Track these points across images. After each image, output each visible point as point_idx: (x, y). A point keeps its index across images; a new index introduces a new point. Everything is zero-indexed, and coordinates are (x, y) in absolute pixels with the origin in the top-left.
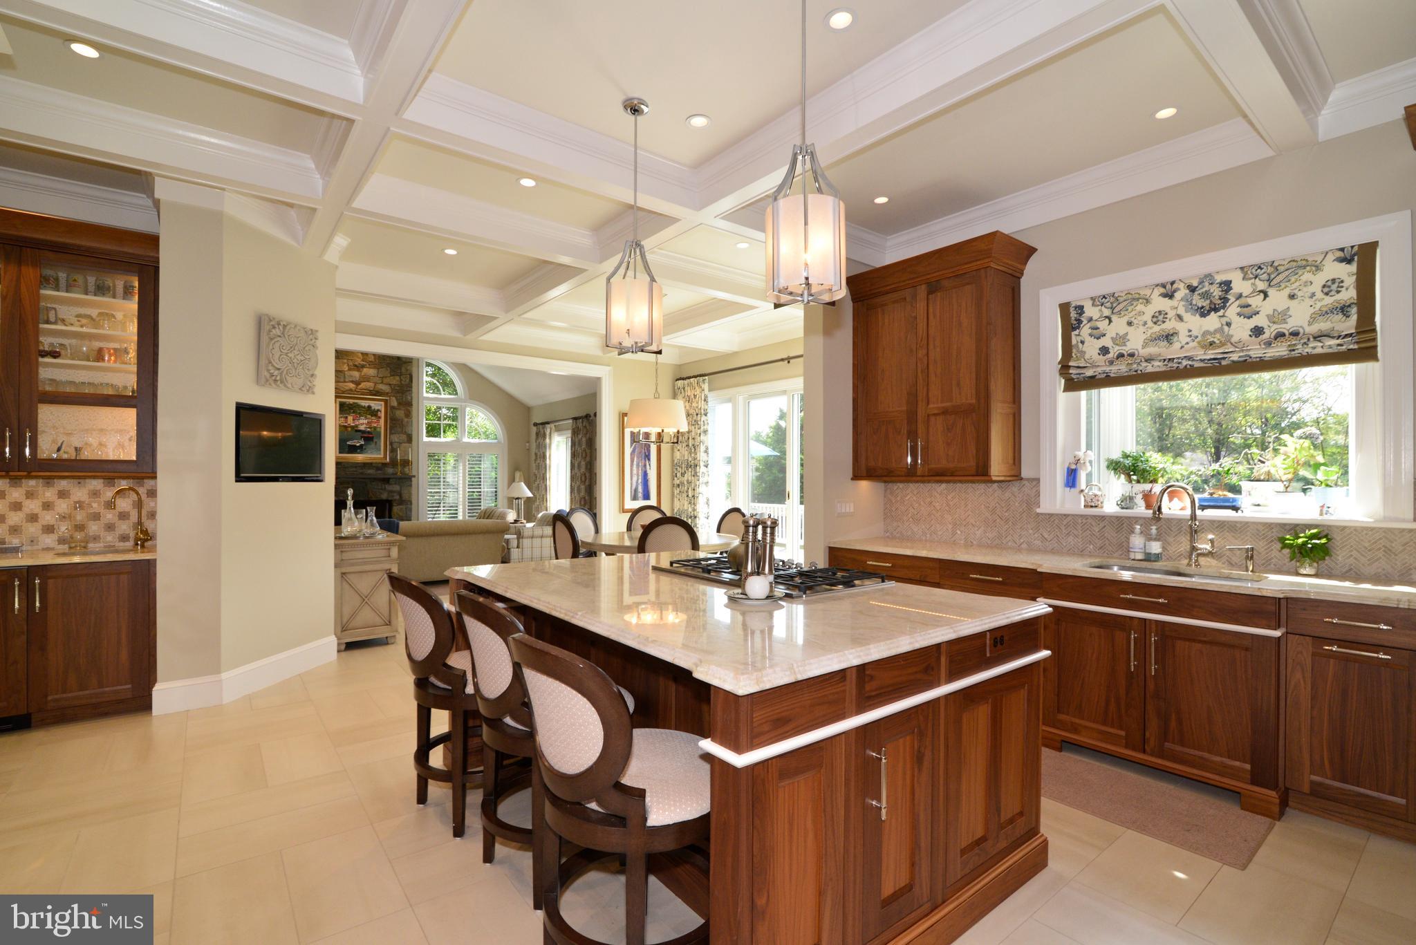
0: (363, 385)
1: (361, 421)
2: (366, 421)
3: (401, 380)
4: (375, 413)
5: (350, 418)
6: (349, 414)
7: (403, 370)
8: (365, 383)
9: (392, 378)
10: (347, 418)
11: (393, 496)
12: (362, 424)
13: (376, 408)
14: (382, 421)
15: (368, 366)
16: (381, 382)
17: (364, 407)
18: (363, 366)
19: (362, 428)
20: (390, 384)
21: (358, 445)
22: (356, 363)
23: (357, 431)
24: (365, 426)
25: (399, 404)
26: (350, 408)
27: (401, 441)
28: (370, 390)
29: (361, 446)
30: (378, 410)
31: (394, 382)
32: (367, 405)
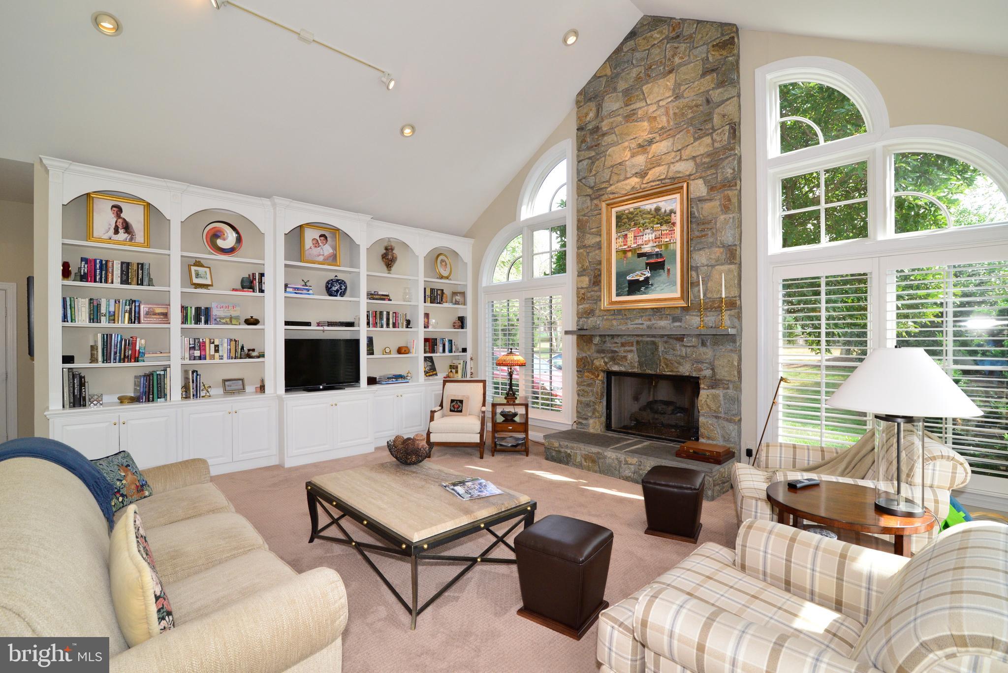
0: (652, 174)
1: (646, 238)
2: (652, 236)
3: (713, 141)
4: (663, 218)
5: (631, 236)
6: (628, 230)
7: (716, 120)
8: (654, 170)
9: (697, 143)
10: (626, 235)
11: (701, 370)
12: (647, 243)
13: (668, 209)
14: (678, 229)
15: (658, 138)
16: (678, 158)
17: (649, 213)
18: (651, 142)
19: (647, 249)
20: (694, 158)
21: (642, 279)
22: (640, 141)
23: (640, 255)
24: (651, 244)
25: (712, 189)
26: (630, 219)
27: (713, 262)
28: (661, 180)
29: (647, 279)
30: (672, 212)
31: (702, 150)
32: (653, 207)
